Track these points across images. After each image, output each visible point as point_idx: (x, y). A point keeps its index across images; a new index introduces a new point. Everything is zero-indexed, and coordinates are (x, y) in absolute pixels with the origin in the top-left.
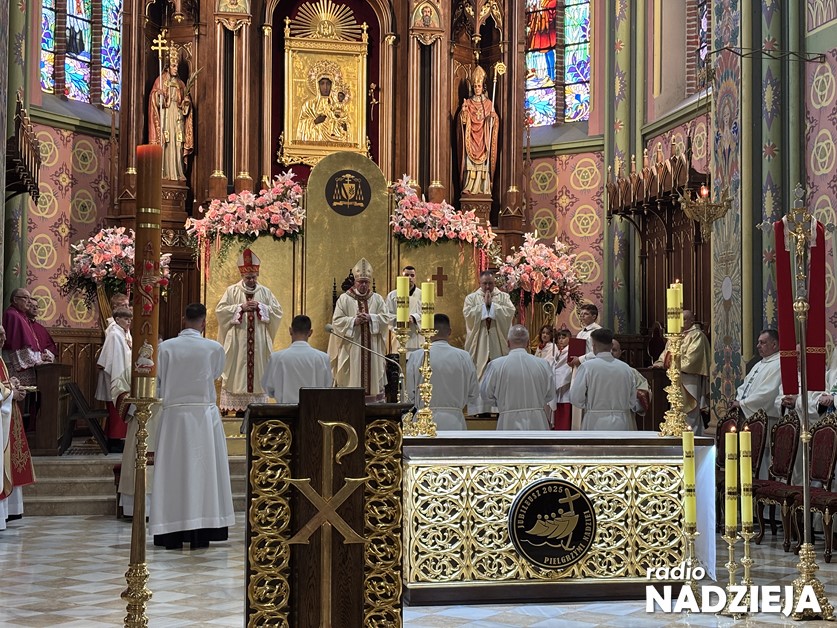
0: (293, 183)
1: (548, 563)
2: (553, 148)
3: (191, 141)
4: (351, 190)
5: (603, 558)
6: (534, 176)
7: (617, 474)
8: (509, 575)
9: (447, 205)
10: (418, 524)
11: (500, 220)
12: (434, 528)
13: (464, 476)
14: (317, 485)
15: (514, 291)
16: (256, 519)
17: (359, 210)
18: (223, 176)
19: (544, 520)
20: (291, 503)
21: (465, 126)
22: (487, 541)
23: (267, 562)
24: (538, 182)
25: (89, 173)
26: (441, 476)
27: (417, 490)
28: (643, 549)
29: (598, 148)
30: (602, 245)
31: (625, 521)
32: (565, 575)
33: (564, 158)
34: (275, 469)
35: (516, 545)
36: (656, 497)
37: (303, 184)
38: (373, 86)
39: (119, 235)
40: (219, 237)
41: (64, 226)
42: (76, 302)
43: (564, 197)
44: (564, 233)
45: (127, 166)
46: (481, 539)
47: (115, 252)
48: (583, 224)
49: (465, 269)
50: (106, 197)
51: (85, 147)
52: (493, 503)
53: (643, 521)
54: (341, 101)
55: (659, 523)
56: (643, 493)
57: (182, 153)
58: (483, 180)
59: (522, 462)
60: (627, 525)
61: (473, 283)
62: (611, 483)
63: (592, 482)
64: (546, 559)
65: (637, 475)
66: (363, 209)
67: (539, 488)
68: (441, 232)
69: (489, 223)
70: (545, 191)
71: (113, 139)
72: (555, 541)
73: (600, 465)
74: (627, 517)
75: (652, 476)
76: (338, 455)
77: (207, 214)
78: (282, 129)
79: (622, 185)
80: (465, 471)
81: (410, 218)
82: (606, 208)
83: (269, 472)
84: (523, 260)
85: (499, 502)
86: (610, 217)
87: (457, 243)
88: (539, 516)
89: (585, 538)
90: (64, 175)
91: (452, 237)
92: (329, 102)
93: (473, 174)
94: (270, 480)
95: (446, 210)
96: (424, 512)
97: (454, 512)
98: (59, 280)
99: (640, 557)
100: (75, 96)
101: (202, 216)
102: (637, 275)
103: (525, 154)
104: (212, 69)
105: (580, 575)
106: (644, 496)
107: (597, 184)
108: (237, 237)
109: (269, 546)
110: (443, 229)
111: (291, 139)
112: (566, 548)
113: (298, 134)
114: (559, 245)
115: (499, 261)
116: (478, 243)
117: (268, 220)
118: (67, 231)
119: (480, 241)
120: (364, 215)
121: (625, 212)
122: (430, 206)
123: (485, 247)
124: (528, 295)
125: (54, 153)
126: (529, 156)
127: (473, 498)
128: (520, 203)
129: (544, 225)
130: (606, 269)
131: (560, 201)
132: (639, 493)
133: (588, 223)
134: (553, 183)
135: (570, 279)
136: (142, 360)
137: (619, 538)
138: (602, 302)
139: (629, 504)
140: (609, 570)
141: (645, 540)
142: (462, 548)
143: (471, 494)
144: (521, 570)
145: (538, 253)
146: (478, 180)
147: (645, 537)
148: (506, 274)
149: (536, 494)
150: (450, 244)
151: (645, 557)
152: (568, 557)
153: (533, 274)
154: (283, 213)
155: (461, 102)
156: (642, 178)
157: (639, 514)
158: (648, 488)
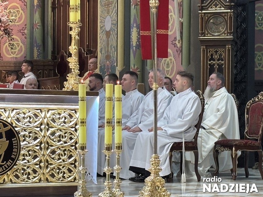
5: (25, 170)
7: (35, 115)
28: (51, 164)
31: (40, 146)
36: (60, 130)
53: (52, 146)
55: (62, 147)
56: (52, 127)
60: (41, 149)
62: (31, 120)
63: (18, 120)
65: (48, 115)
73: (24, 108)
74: (41, 143)
75: (58, 116)
89: (13, 157)
99: (49, 169)
102: (49, 20)
105: (8, 181)
106: (53, 129)
130: (28, 16)
132: (49, 127)
137: (35, 157)
139: (42, 135)
140: (28, 178)
141: (53, 158)
147: (53, 156)
151: (53, 170)
152: (1, 169)
157: (49, 141)
158: (55, 125)
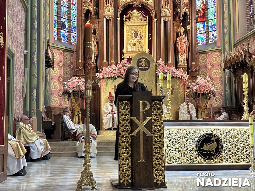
0: (127, 62)
1: (208, 158)
2: (206, 51)
3: (97, 52)
4: (144, 63)
5: (225, 157)
6: (200, 59)
7: (229, 132)
8: (196, 162)
9: (173, 67)
10: (168, 146)
11: (190, 73)
12: (173, 148)
13: (181, 132)
14: (138, 119)
15: (195, 93)
16: (121, 130)
17: (147, 69)
18: (106, 62)
19: (206, 145)
20: (130, 125)
21: (178, 45)
22: (189, 151)
23: (124, 142)
24: (201, 61)
25: (68, 63)
26: (174, 132)
27: (167, 136)
28: (238, 154)
29: (220, 50)
30: (222, 79)
31: (232, 146)
32: (214, 162)
33: (209, 53)
34: (126, 115)
35: (198, 153)
36: (241, 139)
37: (130, 63)
38: (150, 34)
39: (77, 79)
40: (106, 78)
41: (61, 78)
42: (65, 100)
43: (210, 65)
44: (210, 76)
45: (79, 60)
46: (187, 151)
47: (75, 84)
48: (216, 73)
49: (179, 86)
50: (73, 70)
51: (67, 55)
52: (190, 140)
53: (237, 146)
54: (141, 39)
55: (243, 146)
56: (237, 137)
57: (94, 56)
58: (184, 61)
59: (199, 128)
61: (182, 90)
62: (227, 134)
63: (221, 134)
64: (207, 157)
65: (235, 132)
66: (148, 69)
67: (205, 135)
68: (172, 75)
69: (186, 72)
70: (204, 64)
71: (75, 53)
72: (210, 151)
73: (223, 129)
74: (232, 145)
75: (240, 132)
76: (144, 110)
77: (102, 72)
78: (123, 48)
79: (228, 60)
80: (182, 130)
81: (162, 71)
82: (223, 67)
83: (124, 116)
84: (197, 84)
85: (192, 140)
86: (224, 70)
87: (177, 78)
88: (205, 144)
89: (219, 151)
90: (61, 63)
91: (175, 76)
92: (137, 39)
93: (181, 59)
94: (124, 118)
95: (173, 68)
96: (169, 143)
97: (178, 143)
98: (60, 94)
99: (237, 157)
100: (63, 41)
101: (101, 72)
102: (233, 88)
103: (197, 53)
104: (103, 31)
105: (218, 162)
106: (237, 138)
107: (220, 61)
108: (111, 78)
109: (125, 137)
110: (172, 74)
111: (126, 51)
112: (214, 154)
113: (128, 50)
114: (208, 79)
115: (190, 84)
116: (183, 78)
117: (120, 73)
118: (62, 79)
119: (184, 78)
120: (148, 71)
121: (229, 68)
122: (168, 67)
123: (185, 79)
124: (199, 94)
125: (58, 57)
126: (198, 53)
127: (184, 139)
128: (195, 67)
129: (203, 74)
130: (224, 87)
131: (208, 67)
132: (236, 137)
133: (217, 73)
134: (206, 61)
135: (212, 89)
136: (88, 85)
137: (230, 151)
138: (222, 97)
139: (233, 141)
140: (227, 161)
141: (238, 152)
142: (181, 154)
143: (184, 137)
144: (199, 161)
145: (202, 81)
146: (182, 61)
147: (238, 151)
148: (192, 88)
149: (204, 137)
150: (175, 78)
151: (238, 157)
152: (214, 156)
153: (201, 88)
154: (124, 71)
155: (177, 38)
156: (234, 57)
157: (236, 144)
158: (239, 136)
